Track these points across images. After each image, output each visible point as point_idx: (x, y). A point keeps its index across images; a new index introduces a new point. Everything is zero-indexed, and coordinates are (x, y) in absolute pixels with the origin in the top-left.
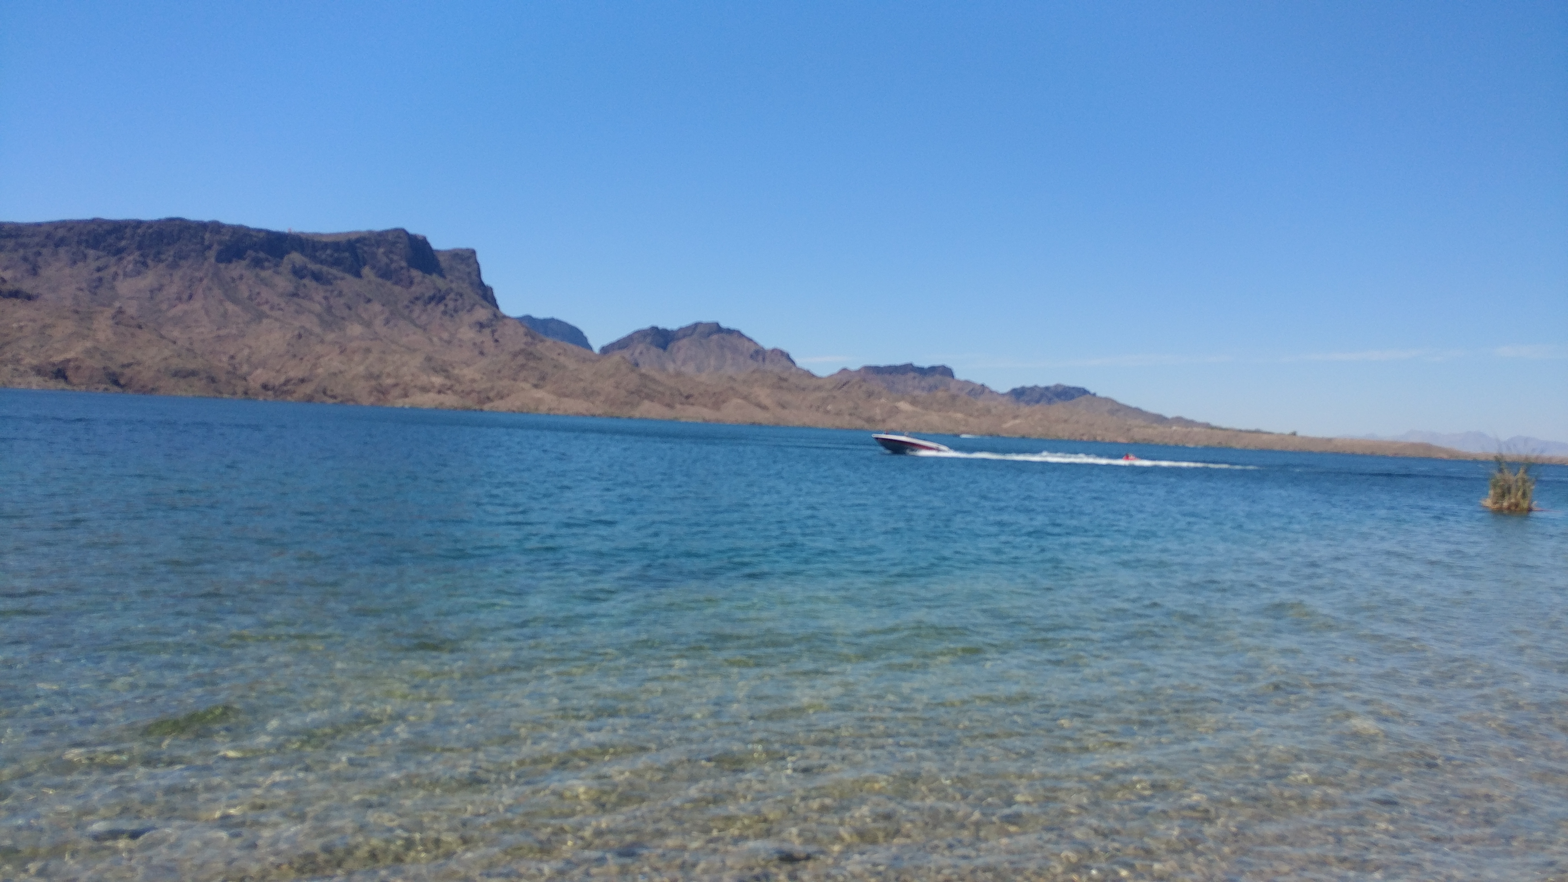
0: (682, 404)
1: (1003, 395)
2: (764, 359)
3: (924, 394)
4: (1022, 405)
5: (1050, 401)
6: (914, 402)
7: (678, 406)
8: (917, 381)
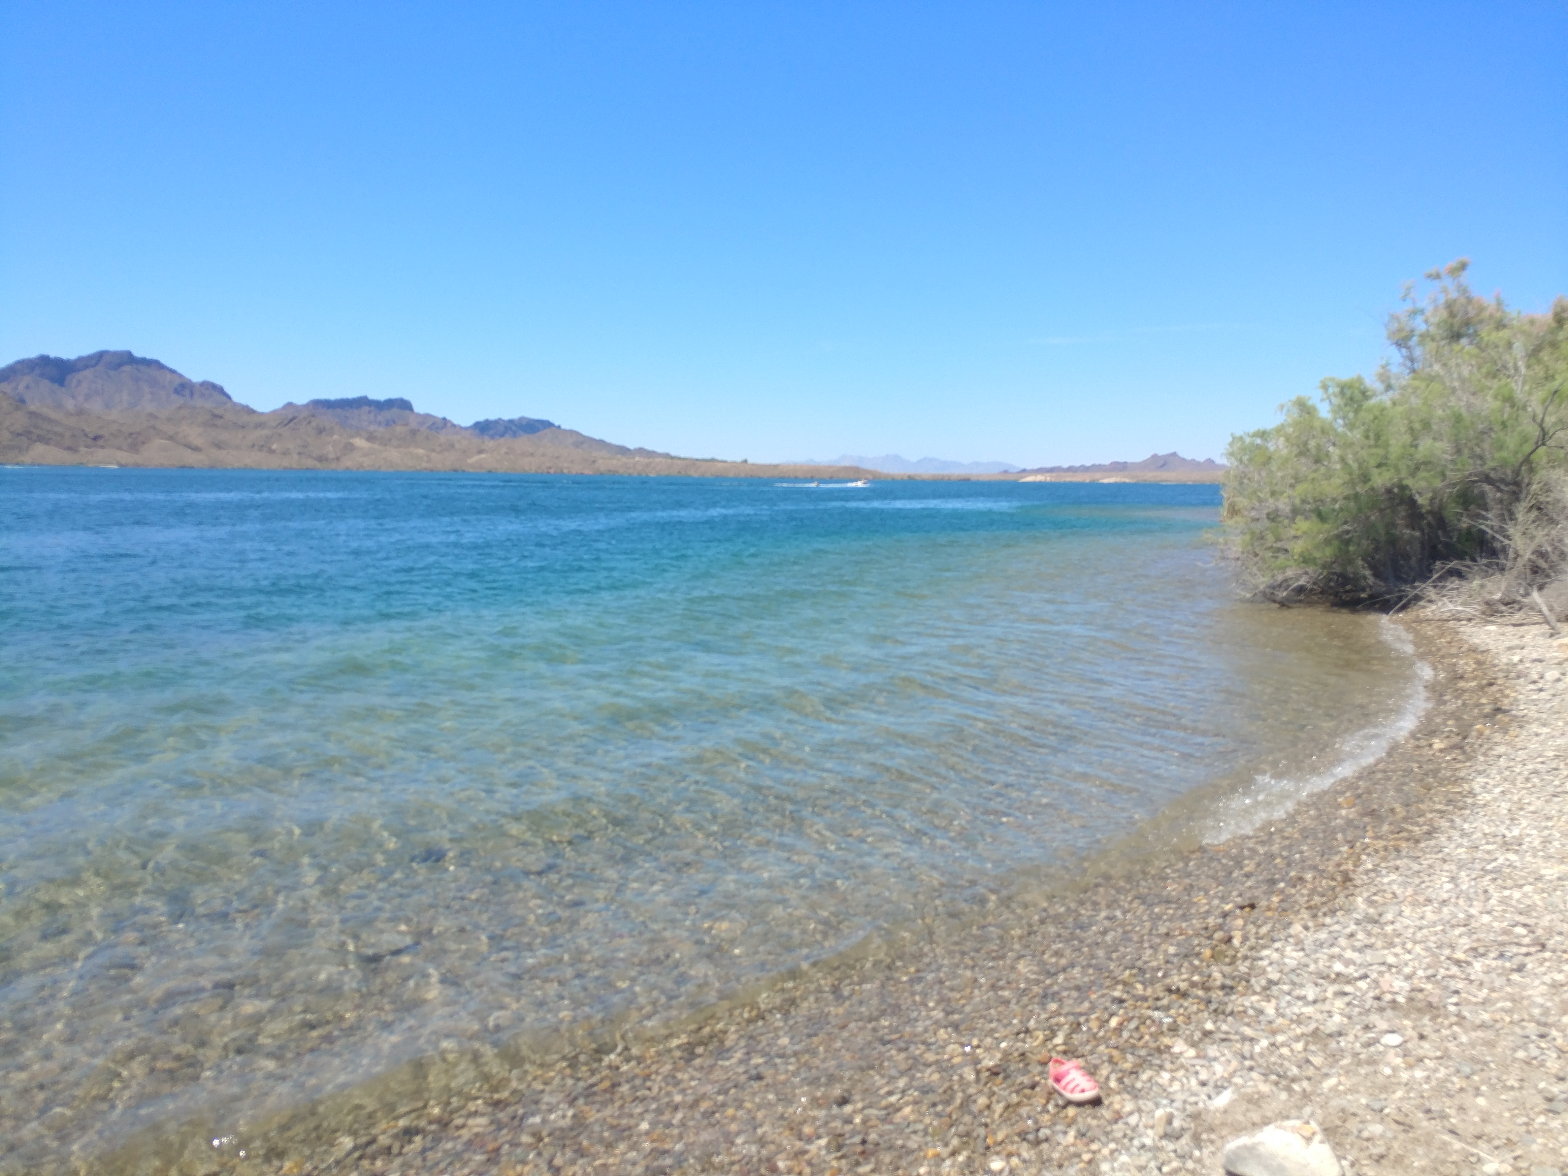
0: (87, 446)
1: (466, 429)
2: (192, 394)
3: (381, 429)
4: (486, 438)
5: (515, 435)
6: (371, 438)
7: (83, 450)
8: (372, 416)
